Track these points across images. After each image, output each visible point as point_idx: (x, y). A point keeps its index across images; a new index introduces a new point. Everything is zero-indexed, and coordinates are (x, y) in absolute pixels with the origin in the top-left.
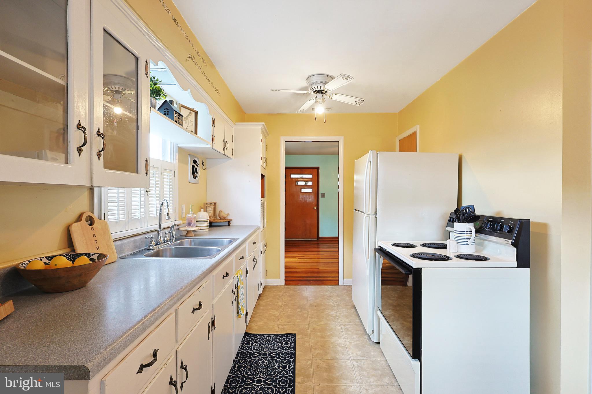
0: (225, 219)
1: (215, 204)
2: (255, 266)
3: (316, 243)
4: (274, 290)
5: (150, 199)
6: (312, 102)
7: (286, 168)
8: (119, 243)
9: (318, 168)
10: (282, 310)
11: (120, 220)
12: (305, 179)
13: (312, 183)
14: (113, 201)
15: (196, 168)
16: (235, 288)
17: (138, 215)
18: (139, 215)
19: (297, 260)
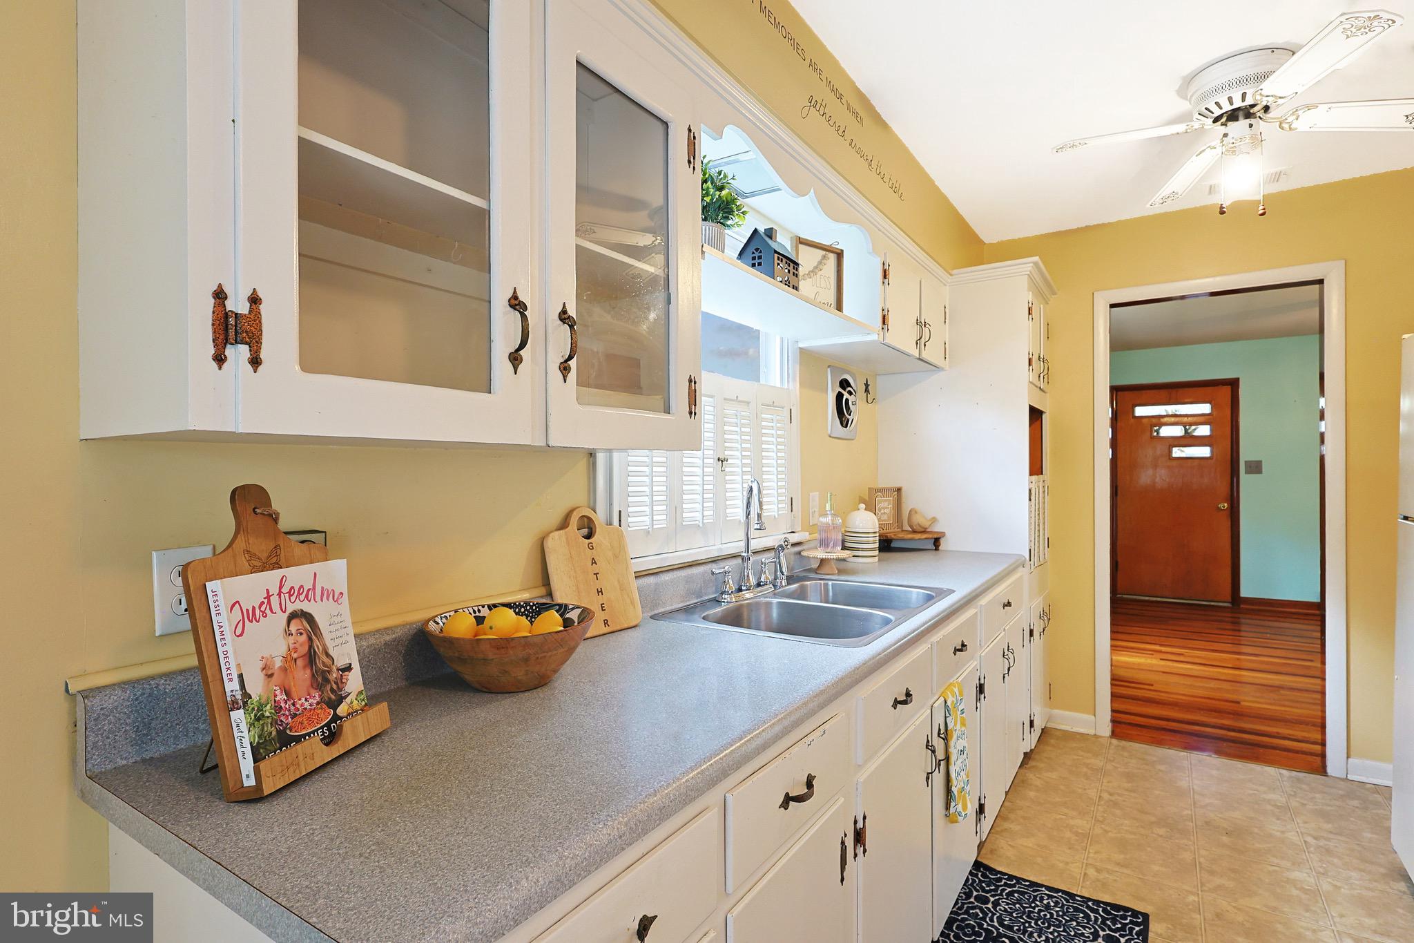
0: (924, 532)
1: (899, 490)
2: (1009, 670)
3: (1230, 615)
4: (1075, 745)
5: (727, 478)
6: (1209, 157)
7: (1115, 390)
8: (651, 580)
9: (1234, 384)
10: (1101, 819)
11: (655, 527)
12: (1185, 419)
13: (1211, 430)
14: (641, 484)
15: (847, 400)
16: (939, 736)
17: (698, 516)
18: (701, 516)
19: (1154, 662)
